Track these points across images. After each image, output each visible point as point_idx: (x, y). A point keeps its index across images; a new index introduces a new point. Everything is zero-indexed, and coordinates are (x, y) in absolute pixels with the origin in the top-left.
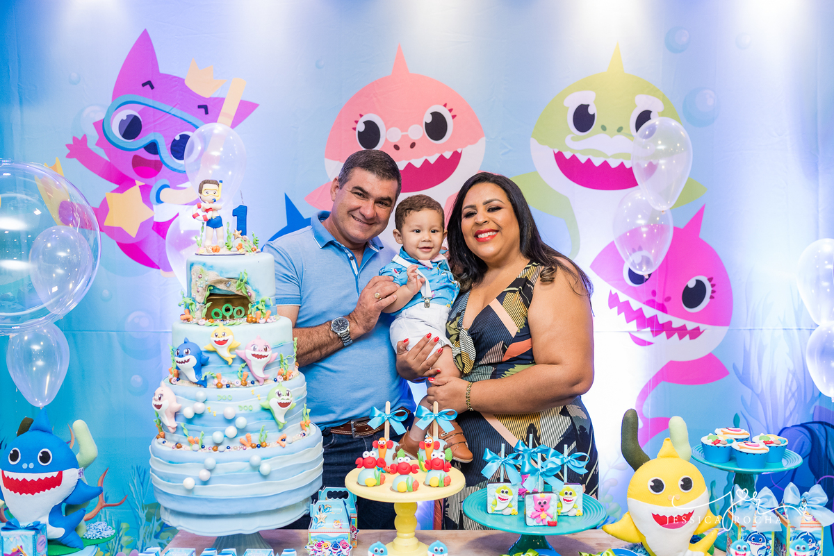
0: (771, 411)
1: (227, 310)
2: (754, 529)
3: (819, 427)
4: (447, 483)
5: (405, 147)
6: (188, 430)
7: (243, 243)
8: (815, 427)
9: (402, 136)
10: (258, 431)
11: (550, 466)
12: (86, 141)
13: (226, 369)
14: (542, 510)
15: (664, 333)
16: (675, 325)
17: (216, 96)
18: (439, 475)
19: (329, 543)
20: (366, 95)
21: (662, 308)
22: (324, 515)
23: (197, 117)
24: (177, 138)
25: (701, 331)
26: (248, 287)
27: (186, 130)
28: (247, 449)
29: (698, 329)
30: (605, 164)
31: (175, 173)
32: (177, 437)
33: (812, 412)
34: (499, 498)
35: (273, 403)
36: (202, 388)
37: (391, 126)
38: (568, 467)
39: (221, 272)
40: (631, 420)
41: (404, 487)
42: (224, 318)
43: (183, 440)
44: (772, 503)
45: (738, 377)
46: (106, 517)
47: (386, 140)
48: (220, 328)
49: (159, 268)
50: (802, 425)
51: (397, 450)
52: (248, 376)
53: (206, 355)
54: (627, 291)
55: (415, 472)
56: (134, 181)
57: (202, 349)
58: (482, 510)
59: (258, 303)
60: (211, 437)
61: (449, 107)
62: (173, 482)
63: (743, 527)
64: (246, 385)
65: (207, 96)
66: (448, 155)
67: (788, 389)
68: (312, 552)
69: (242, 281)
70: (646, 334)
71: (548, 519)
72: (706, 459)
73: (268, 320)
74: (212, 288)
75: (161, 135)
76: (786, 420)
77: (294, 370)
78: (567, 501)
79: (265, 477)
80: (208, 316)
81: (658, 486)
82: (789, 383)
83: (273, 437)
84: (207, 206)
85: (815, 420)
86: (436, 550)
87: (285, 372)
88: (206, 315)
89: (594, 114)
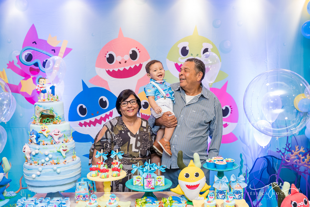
0: (253, 152)
1: (48, 120)
2: (220, 190)
4: (119, 175)
5: (123, 62)
6: (34, 159)
7: (53, 98)
8: (269, 157)
9: (122, 59)
10: (56, 159)
11: (152, 169)
12: (14, 62)
13: (46, 139)
14: (149, 184)
17: (58, 46)
18: (116, 173)
19: (82, 196)
20: (109, 45)
22: (80, 187)
23: (51, 54)
24: (45, 61)
25: (228, 124)
26: (53, 112)
27: (48, 58)
28: (53, 165)
29: (226, 124)
32: (30, 161)
33: (267, 152)
34: (137, 180)
35: (61, 150)
36: (38, 145)
37: (118, 56)
38: (160, 170)
39: (44, 108)
40: (180, 154)
41: (103, 177)
42: (47, 122)
43: (33, 162)
44: (227, 181)
45: (241, 141)
46: (22, 192)
47: (116, 60)
48: (44, 126)
50: (264, 157)
51: (104, 165)
53: (39, 134)
55: (108, 172)
56: (30, 76)
58: (132, 184)
59: (57, 117)
60: (41, 161)
61: (138, 48)
62: (29, 176)
63: (216, 189)
64: (52, 144)
65: (55, 46)
66: (138, 65)
68: (77, 199)
69: (51, 110)
71: (152, 187)
72: (208, 167)
73: (60, 123)
74: (42, 113)
75: (39, 60)
76: (258, 155)
77: (71, 139)
78: (159, 181)
79: (58, 174)
80: (41, 122)
81: (187, 176)
83: (62, 161)
84: (41, 86)
85: (268, 155)
86: (112, 197)
87: (66, 140)
88: (40, 121)
89: (188, 50)
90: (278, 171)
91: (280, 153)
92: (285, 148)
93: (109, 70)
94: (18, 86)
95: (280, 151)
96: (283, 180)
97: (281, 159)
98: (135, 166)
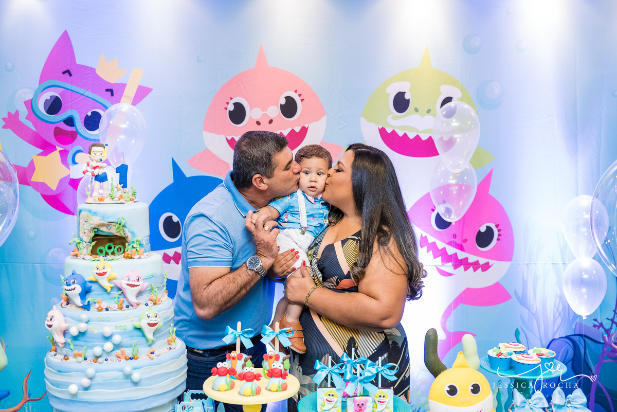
0: (543, 326)
1: (110, 248)
3: (579, 339)
4: (284, 388)
5: (264, 122)
6: (74, 345)
7: (123, 194)
8: (576, 338)
9: (263, 114)
10: (131, 346)
11: (367, 374)
12: (18, 115)
13: (105, 296)
14: (360, 410)
15: (462, 267)
16: (470, 261)
17: (119, 82)
18: (278, 381)
20: (235, 83)
21: (461, 248)
23: (105, 98)
24: (89, 114)
25: (490, 265)
26: (125, 229)
27: (96, 108)
28: (122, 360)
29: (488, 263)
30: (418, 137)
31: (88, 141)
32: (65, 351)
33: (574, 327)
34: (327, 400)
35: (143, 324)
36: (86, 311)
37: (255, 107)
38: (382, 375)
39: (103, 217)
40: (432, 338)
41: (249, 392)
42: (107, 254)
43: (70, 353)
45: (518, 301)
46: (29, 410)
47: (251, 117)
48: (101, 262)
49: (73, 214)
50: (567, 337)
51: (246, 361)
52: (124, 302)
53: (89, 285)
54: (434, 234)
55: (258, 380)
56: (55, 147)
57: (87, 279)
58: (313, 409)
59: (133, 242)
60: (92, 351)
61: (299, 92)
62: (61, 388)
64: (121, 309)
65: (113, 82)
66: (297, 129)
67: (556, 310)
69: (120, 224)
70: (449, 267)
72: (492, 367)
73: (142, 256)
74: (96, 230)
75: (76, 112)
76: (554, 333)
77: (164, 296)
78: (380, 402)
79: (136, 384)
80: (93, 252)
81: (453, 391)
82: (557, 305)
83: (144, 351)
84: (95, 164)
85: (576, 333)
87: (155, 298)
88: (91, 252)
89: (409, 99)
90: (596, 369)
91: (601, 328)
92: (612, 318)
93: (233, 138)
94: (25, 168)
95: (601, 325)
96: (605, 387)
97: (603, 342)
98: (323, 365)
